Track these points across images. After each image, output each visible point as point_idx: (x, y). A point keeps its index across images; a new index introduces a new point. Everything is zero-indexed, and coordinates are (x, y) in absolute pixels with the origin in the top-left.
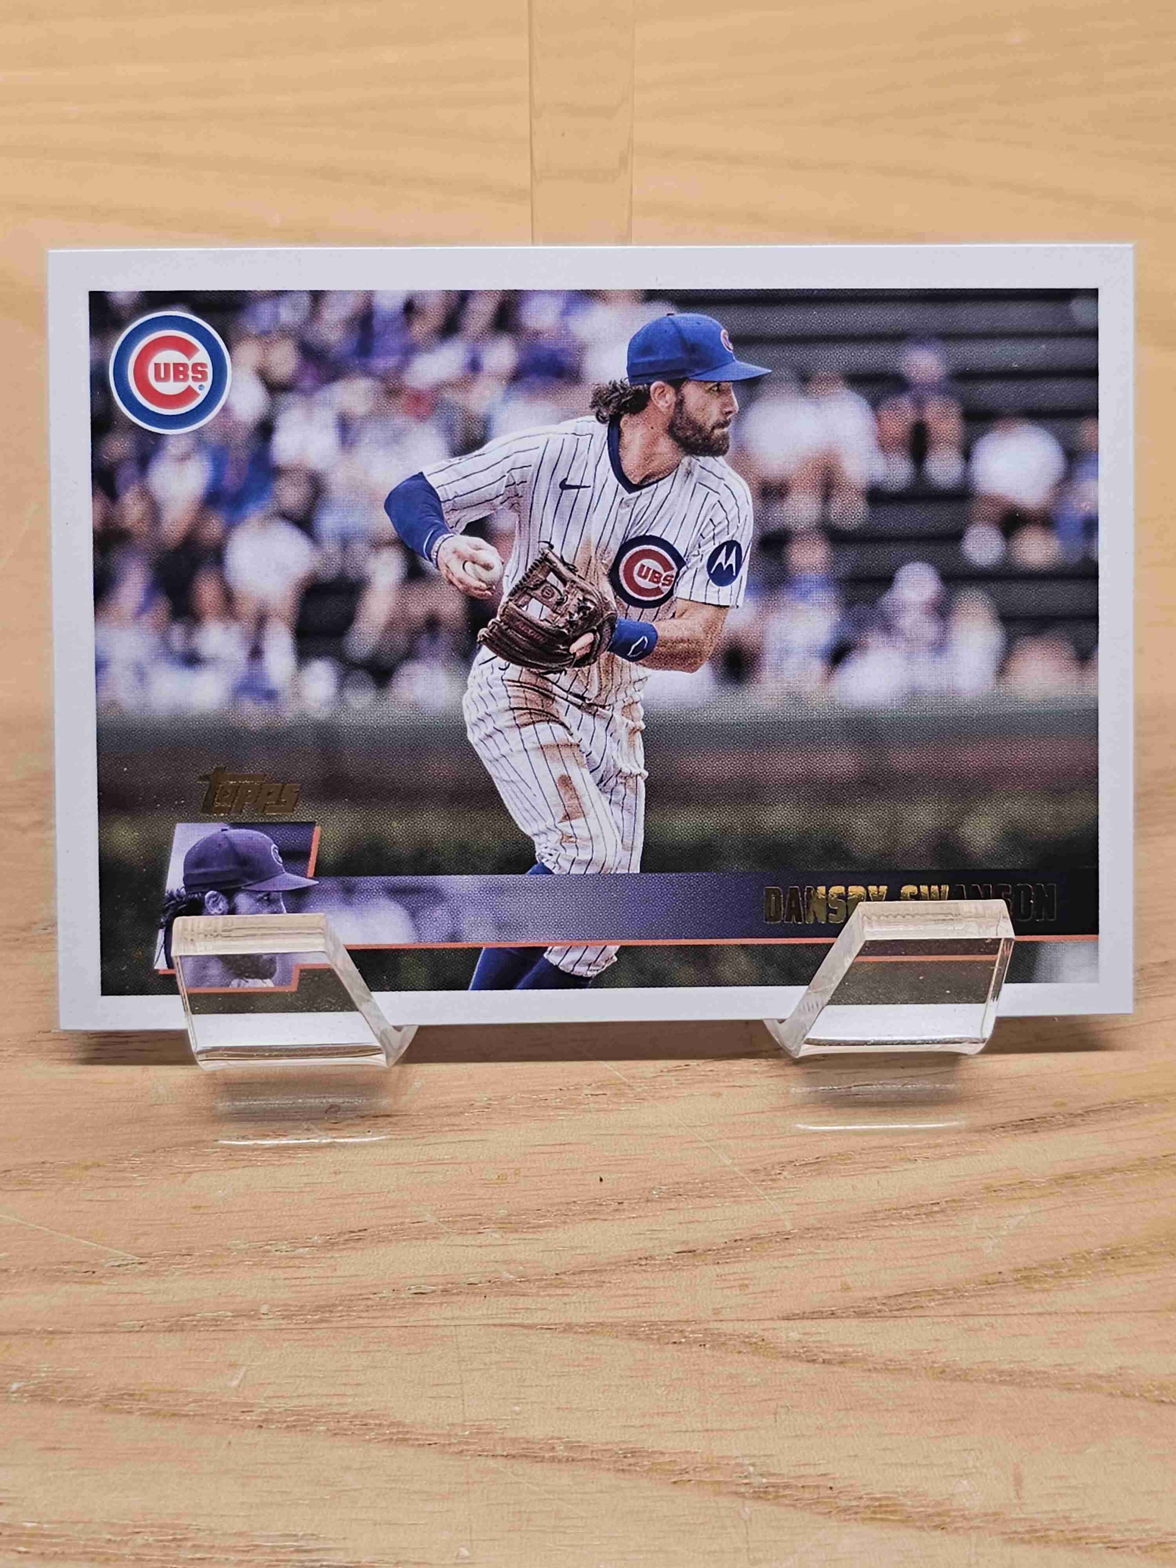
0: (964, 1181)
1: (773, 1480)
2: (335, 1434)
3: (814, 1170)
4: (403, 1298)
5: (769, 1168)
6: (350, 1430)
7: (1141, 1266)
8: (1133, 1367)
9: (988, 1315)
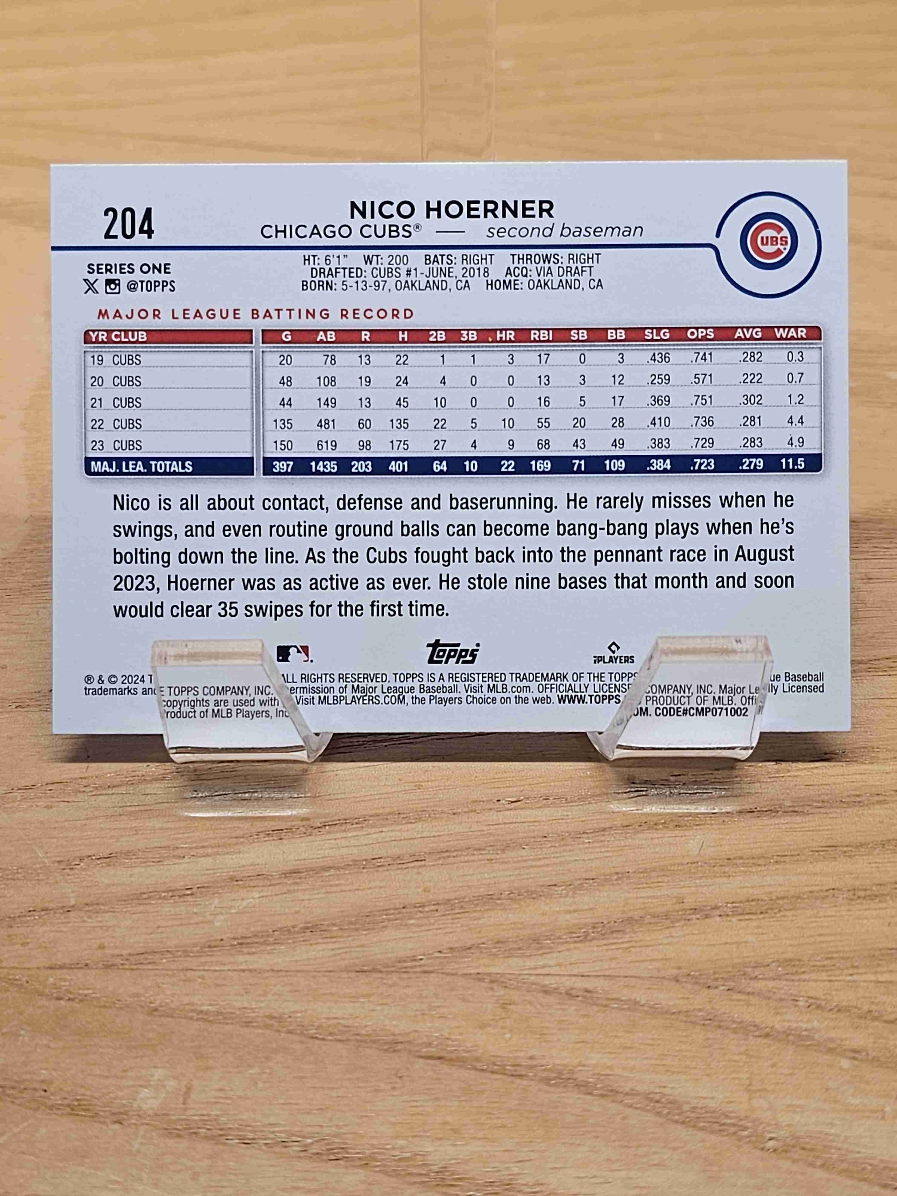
0: (215, 873)
3: (106, 863)
5: (71, 860)
7: (331, 938)
8: (301, 1012)
9: (204, 970)
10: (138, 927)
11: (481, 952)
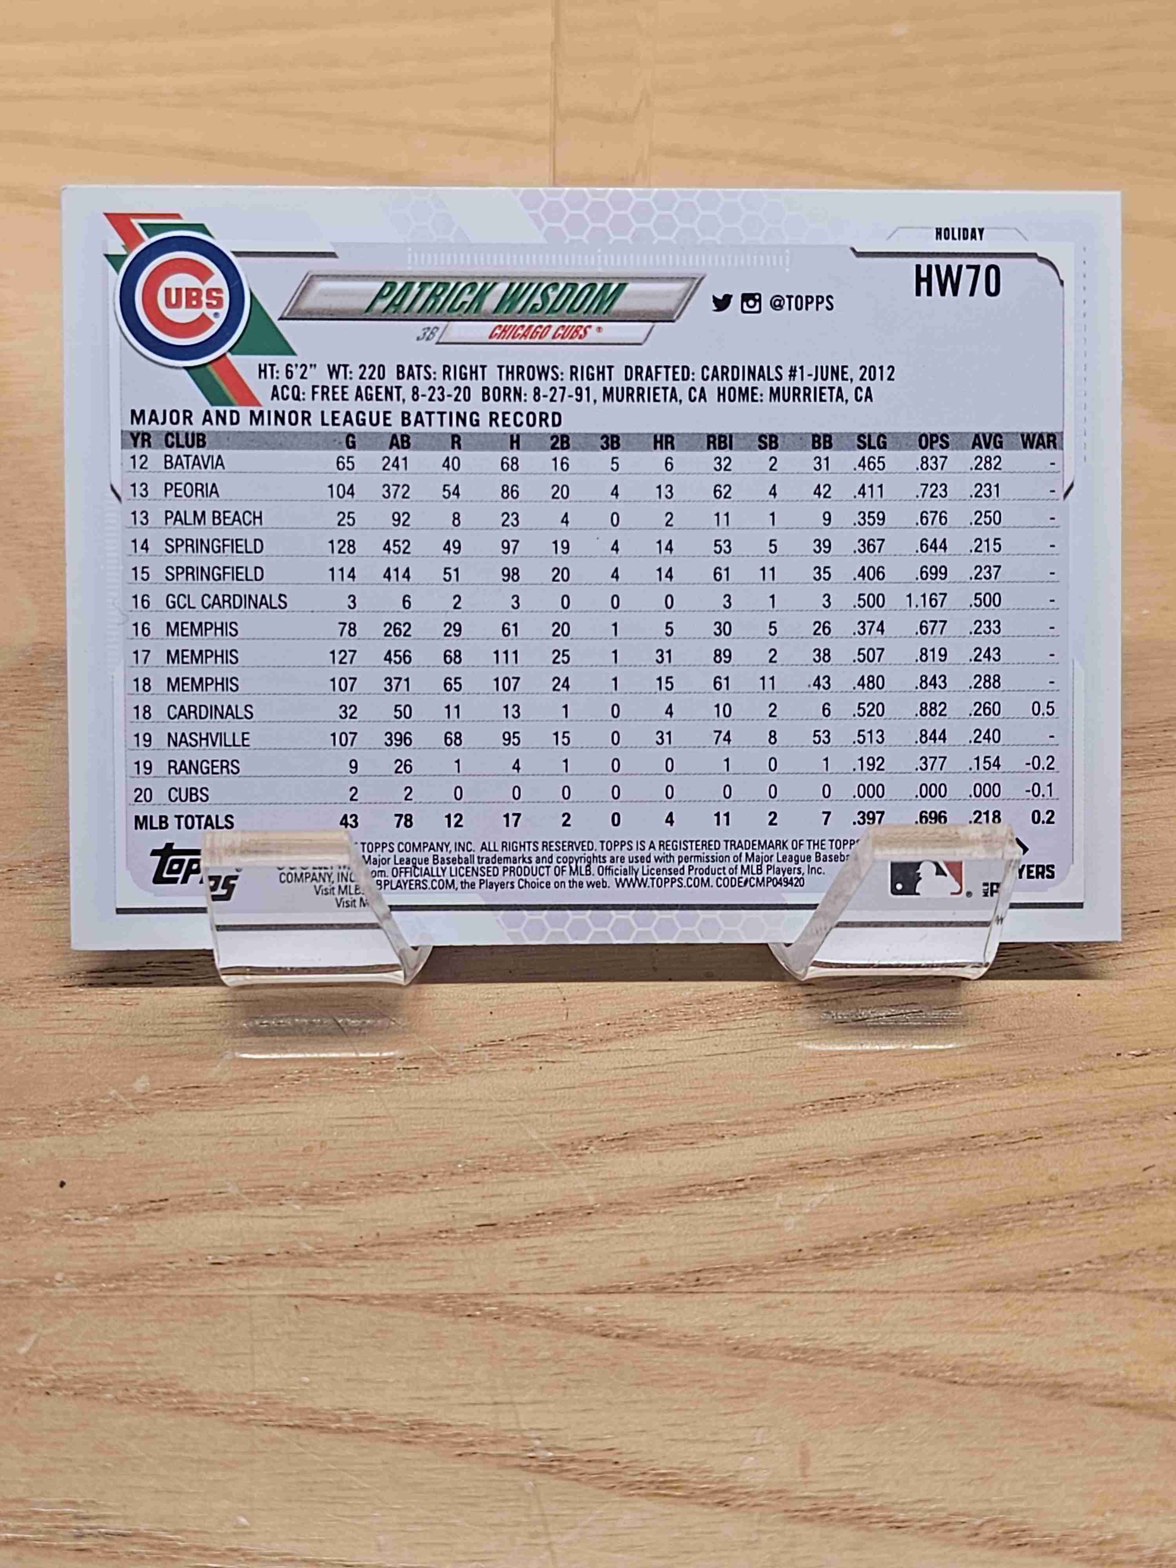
0: (769, 1159)
1: (558, 1454)
2: (122, 1402)
3: (622, 1146)
4: (199, 1269)
5: (576, 1142)
6: (137, 1398)
7: (944, 1245)
8: (928, 1347)
9: (786, 1292)
10: (687, 1234)
11: (1143, 1261)
